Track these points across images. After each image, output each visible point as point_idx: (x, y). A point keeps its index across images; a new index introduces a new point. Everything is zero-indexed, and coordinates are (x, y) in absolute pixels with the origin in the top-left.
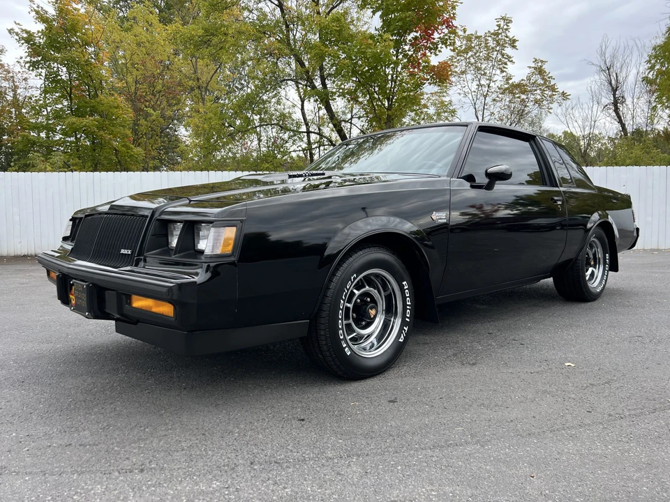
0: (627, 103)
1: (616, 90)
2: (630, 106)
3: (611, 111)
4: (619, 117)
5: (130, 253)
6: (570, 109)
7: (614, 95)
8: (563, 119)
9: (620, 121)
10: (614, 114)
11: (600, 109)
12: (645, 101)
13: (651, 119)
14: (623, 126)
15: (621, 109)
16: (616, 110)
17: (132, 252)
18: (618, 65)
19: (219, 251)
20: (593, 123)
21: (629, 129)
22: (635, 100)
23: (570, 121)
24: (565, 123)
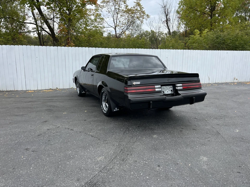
0: (171, 21)
1: (167, 16)
2: (172, 22)
3: (165, 24)
4: (168, 26)
6: (151, 22)
7: (167, 17)
8: (149, 26)
9: (168, 28)
10: (166, 25)
11: (162, 23)
12: (177, 21)
13: (178, 27)
14: (169, 30)
15: (169, 23)
16: (167, 24)
18: (168, 6)
20: (159, 28)
21: (171, 31)
22: (173, 20)
23: (151, 27)
24: (150, 27)
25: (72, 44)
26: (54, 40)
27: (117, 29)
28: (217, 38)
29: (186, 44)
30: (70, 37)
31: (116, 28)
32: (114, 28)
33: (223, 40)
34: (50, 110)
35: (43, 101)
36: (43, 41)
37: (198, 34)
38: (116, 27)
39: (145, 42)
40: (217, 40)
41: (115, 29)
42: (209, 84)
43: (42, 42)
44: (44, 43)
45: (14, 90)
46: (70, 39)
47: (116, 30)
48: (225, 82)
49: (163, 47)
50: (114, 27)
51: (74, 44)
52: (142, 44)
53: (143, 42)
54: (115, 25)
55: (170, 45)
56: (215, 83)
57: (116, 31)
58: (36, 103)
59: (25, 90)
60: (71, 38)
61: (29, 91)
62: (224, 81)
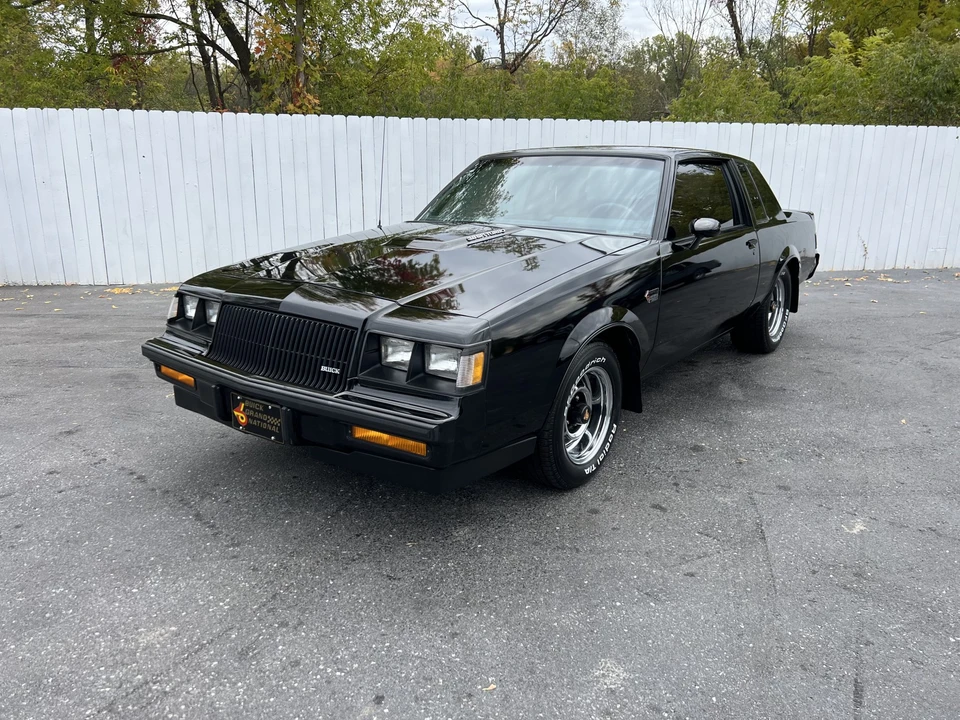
3: (724, 5)
4: (733, 16)
5: (337, 371)
8: (656, 17)
9: (735, 24)
10: (726, 11)
13: (775, 21)
14: (738, 32)
15: (738, 4)
16: (731, 5)
17: (342, 372)
19: (471, 383)
20: (697, 24)
21: (746, 37)
23: (664, 21)
24: (657, 20)
25: (310, 97)
26: (248, 85)
27: (507, 32)
28: (924, 69)
29: (785, 95)
30: (302, 70)
31: (502, 28)
32: (496, 29)
33: (945, 78)
34: (129, 376)
35: (134, 333)
36: (219, 88)
37: (845, 53)
38: (502, 24)
39: (608, 90)
40: (922, 80)
41: (500, 33)
42: (863, 272)
43: (216, 89)
44: (225, 94)
45: (63, 283)
46: (301, 79)
47: (502, 38)
48: (940, 267)
49: (687, 109)
50: (495, 23)
51: (317, 101)
52: (596, 98)
53: (601, 88)
54: (499, 15)
55: (720, 100)
56: (890, 268)
57: (502, 44)
58: (100, 343)
59: (105, 283)
60: (306, 74)
61: (116, 291)
62: (933, 262)
